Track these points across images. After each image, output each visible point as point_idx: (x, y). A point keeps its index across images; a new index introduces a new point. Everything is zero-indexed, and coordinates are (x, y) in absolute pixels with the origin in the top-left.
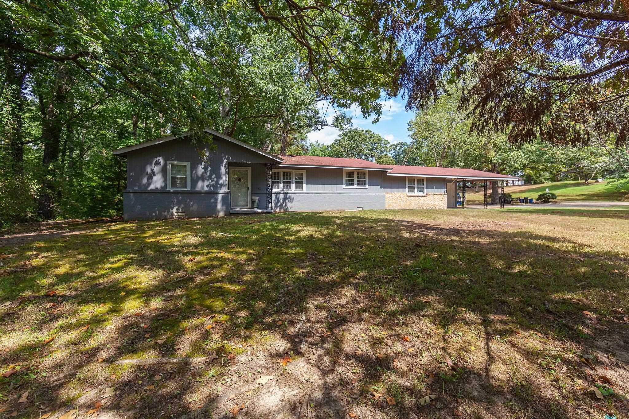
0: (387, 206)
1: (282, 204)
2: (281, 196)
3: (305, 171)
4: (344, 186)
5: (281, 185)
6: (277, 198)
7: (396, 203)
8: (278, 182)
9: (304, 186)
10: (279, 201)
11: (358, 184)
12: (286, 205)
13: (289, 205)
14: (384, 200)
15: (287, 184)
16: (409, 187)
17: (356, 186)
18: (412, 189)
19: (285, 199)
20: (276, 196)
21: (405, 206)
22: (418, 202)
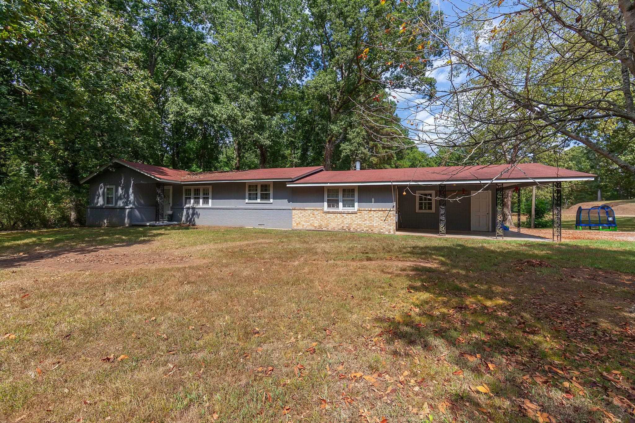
0: (294, 224)
1: (191, 219)
2: (191, 211)
3: (211, 187)
4: (247, 201)
5: (192, 201)
6: (188, 213)
7: (306, 222)
8: (190, 198)
9: (210, 201)
10: (189, 216)
11: (262, 198)
12: (194, 220)
13: (196, 219)
14: (291, 217)
15: (197, 199)
16: (328, 201)
17: (259, 201)
18: (333, 203)
19: (193, 214)
20: (187, 211)
21: (320, 226)
22: (340, 221)
